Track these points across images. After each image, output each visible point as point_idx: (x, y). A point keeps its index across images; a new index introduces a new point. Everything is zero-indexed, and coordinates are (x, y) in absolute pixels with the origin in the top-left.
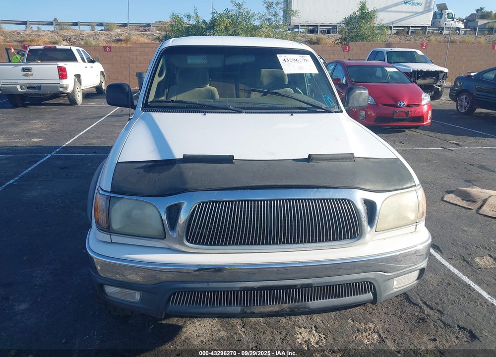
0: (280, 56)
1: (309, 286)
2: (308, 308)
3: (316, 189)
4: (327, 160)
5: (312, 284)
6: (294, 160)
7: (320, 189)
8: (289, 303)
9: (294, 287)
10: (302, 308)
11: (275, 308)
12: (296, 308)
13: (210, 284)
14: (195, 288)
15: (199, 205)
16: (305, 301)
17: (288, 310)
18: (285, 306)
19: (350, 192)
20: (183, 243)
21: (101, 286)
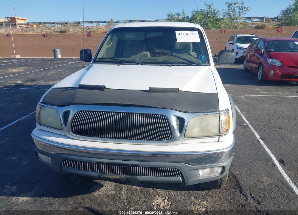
0: (177, 32)
1: (136, 166)
2: (137, 180)
3: (145, 108)
4: (160, 91)
5: (138, 165)
6: (141, 90)
7: (148, 108)
8: (125, 175)
9: (127, 165)
10: (133, 179)
11: (117, 177)
12: (130, 179)
13: (81, 157)
14: (73, 159)
15: (78, 112)
16: (135, 175)
17: (125, 179)
18: (123, 176)
19: (167, 111)
20: (69, 132)
21: (36, 153)
